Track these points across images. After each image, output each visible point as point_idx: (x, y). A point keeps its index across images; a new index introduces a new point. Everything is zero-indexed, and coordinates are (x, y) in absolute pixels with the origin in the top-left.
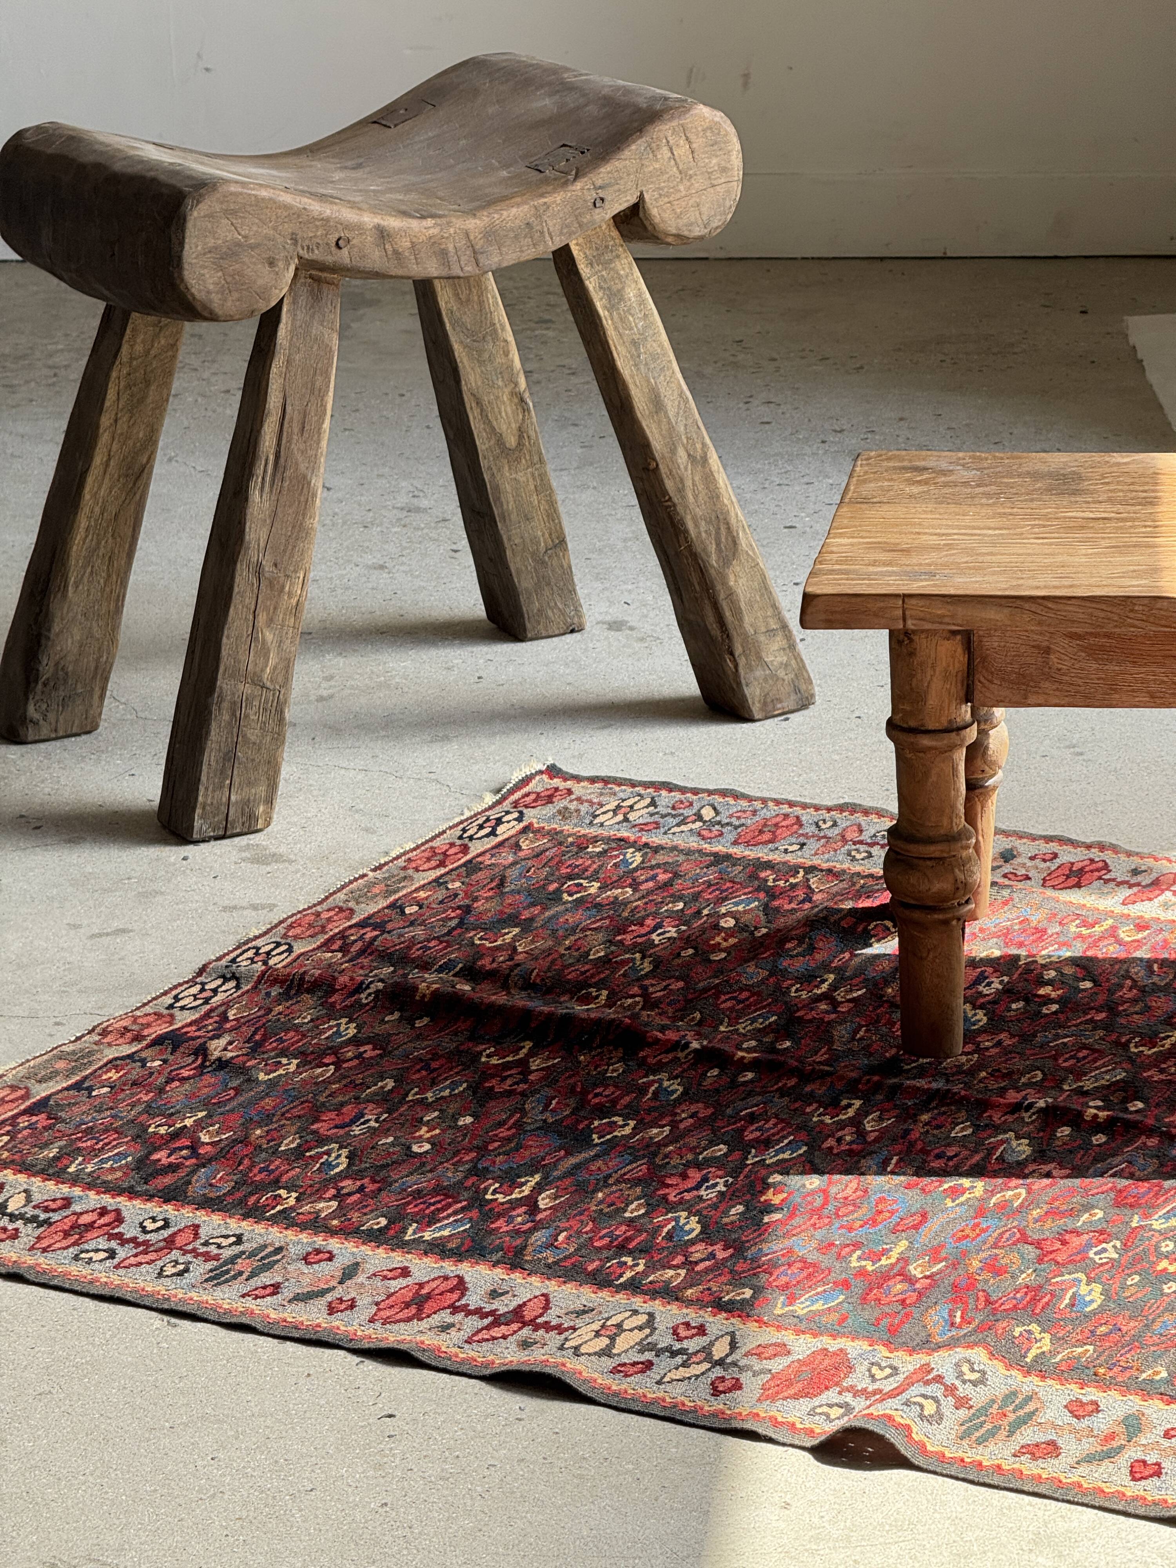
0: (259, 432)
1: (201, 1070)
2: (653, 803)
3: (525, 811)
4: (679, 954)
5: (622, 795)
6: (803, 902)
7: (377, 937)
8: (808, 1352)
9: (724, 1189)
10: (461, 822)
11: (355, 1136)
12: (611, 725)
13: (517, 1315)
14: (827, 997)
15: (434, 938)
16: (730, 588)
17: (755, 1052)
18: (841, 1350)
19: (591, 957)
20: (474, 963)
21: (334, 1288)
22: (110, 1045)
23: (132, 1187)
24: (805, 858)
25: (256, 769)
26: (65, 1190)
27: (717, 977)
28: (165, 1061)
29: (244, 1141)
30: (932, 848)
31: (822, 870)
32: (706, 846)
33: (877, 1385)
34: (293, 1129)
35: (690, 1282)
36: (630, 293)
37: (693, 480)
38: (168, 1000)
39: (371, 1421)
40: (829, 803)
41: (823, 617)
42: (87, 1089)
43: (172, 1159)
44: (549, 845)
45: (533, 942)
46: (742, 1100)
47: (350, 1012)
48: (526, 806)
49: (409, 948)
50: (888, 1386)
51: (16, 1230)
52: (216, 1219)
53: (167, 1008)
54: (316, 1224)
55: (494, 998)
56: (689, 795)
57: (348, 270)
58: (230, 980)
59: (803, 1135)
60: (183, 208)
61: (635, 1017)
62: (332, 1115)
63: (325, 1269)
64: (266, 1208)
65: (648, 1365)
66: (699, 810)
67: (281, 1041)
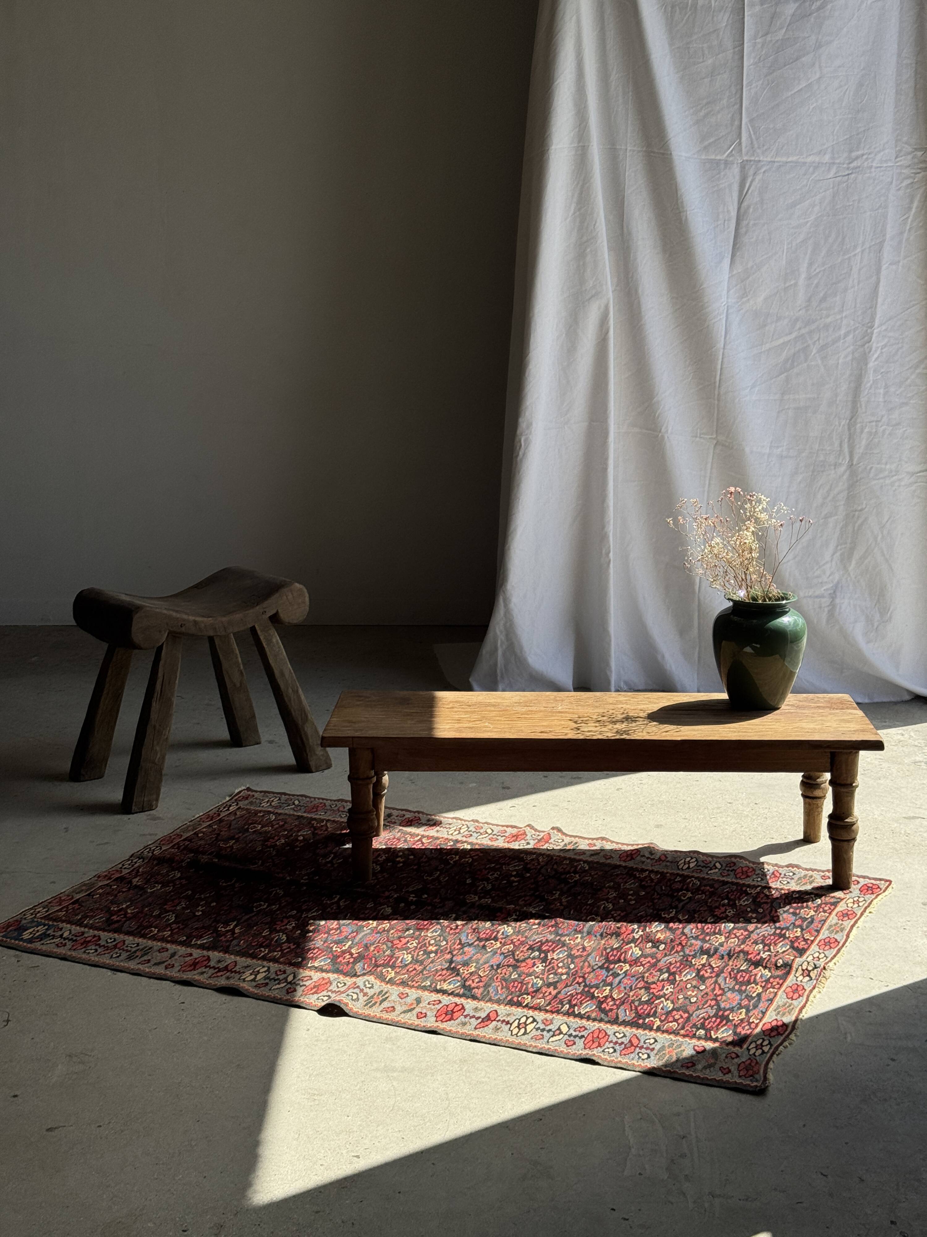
0: (155, 684)
1: (129, 889)
4: (285, 849)
5: (270, 797)
6: (325, 831)
7: (189, 844)
8: (318, 979)
9: (294, 925)
10: (218, 806)
11: (178, 910)
12: (268, 774)
13: (226, 968)
14: (331, 862)
15: (207, 844)
16: (305, 731)
17: (307, 880)
18: (328, 978)
19: (257, 850)
20: (219, 852)
21: (168, 960)
22: (100, 881)
23: (104, 928)
24: (326, 817)
25: (153, 790)
26: (82, 929)
27: (296, 856)
28: (118, 886)
29: (142, 912)
30: (362, 816)
31: (331, 821)
32: (296, 813)
33: (339, 989)
34: (158, 908)
35: (281, 956)
36: (274, 640)
37: (294, 698)
38: (120, 866)
39: (177, 1005)
40: (335, 799)
41: (327, 744)
42: (92, 896)
43: (118, 918)
44: (246, 813)
45: (239, 845)
46: (302, 896)
47: (179, 869)
48: (239, 801)
49: (199, 847)
50: (342, 989)
51: (66, 943)
52: (131, 938)
53: (120, 868)
54: (163, 940)
55: (225, 864)
56: (291, 797)
57: (184, 634)
58: (141, 859)
59: (321, 908)
60: (132, 615)
61: (269, 869)
62: (171, 903)
63: (165, 954)
64: (148, 934)
65: (267, 984)
66: (294, 802)
67: (156, 879)
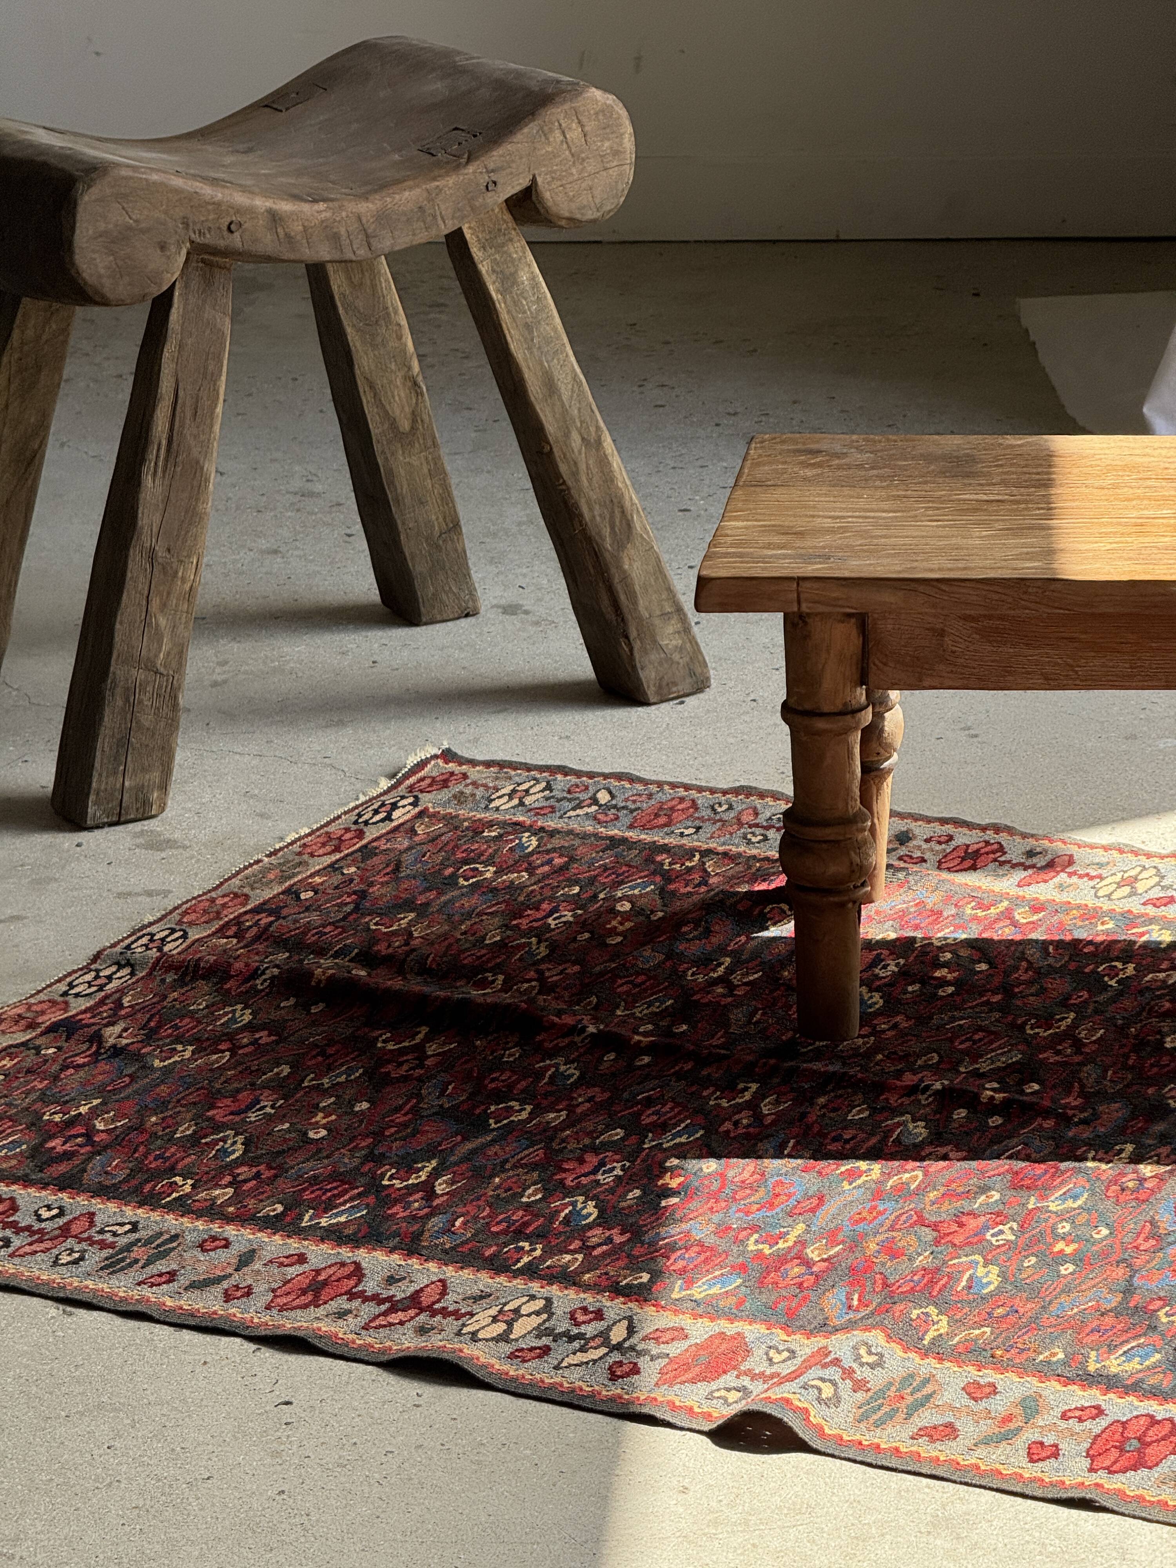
0: (152, 416)
1: (95, 1057)
3: (420, 796)
4: (575, 939)
5: (517, 779)
6: (699, 885)
7: (272, 923)
8: (706, 1337)
9: (621, 1173)
10: (356, 807)
11: (251, 1122)
12: (505, 710)
13: (414, 1301)
14: (723, 980)
15: (330, 924)
16: (625, 572)
17: (652, 1036)
18: (738, 1334)
19: (487, 942)
20: (370, 948)
21: (231, 1275)
22: (4, 1032)
23: (27, 1175)
24: (701, 841)
25: (150, 755)
27: (613, 961)
28: (59, 1049)
29: (139, 1128)
30: (828, 831)
31: (718, 854)
32: (602, 830)
33: (775, 1370)
34: (189, 1116)
35: (587, 1267)
36: (524, 277)
37: (587, 464)
38: (63, 987)
39: (268, 1408)
40: (725, 787)
41: (717, 600)
43: (67, 1147)
44: (445, 830)
45: (429, 926)
46: (638, 1084)
47: (245, 998)
48: (422, 791)
49: (305, 933)
50: (786, 1369)
52: (112, 1206)
53: (62, 995)
54: (212, 1212)
55: (389, 983)
56: (584, 779)
57: (240, 254)
58: (124, 966)
59: (700, 1119)
60: (73, 192)
61: (531, 1001)
62: (228, 1101)
63: (222, 1255)
64: (161, 1195)
65: (546, 1351)
66: (595, 794)
67: (176, 1027)
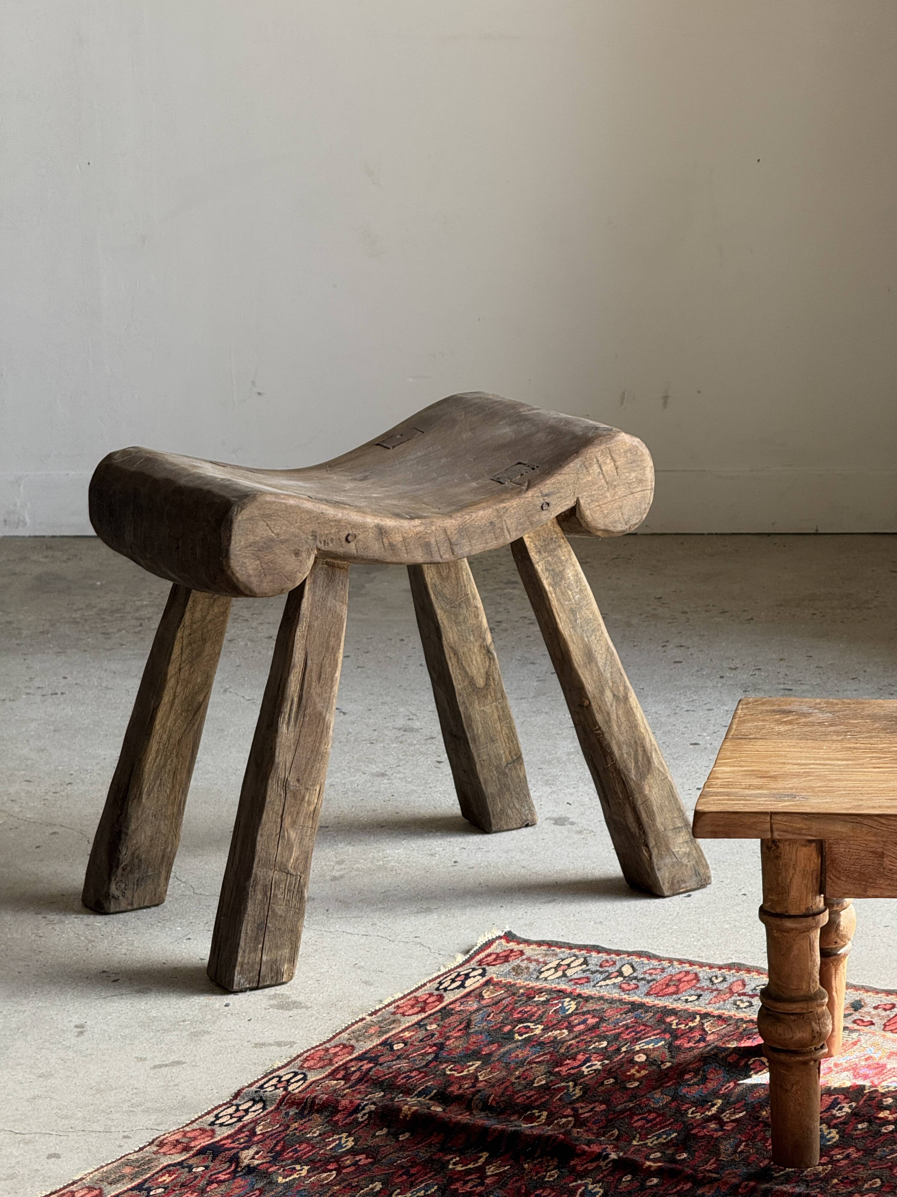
0: (286, 680)
1: (234, 1175)
2: (585, 962)
3: (487, 968)
4: (603, 1083)
5: (561, 956)
6: (699, 1041)
7: (371, 1068)
10: (438, 977)
12: (554, 900)
14: (716, 1118)
15: (415, 1069)
16: (645, 796)
17: (659, 1162)
19: (535, 1085)
20: (445, 1089)
22: (165, 1154)
24: (701, 1006)
25: (282, 936)
27: (631, 1101)
28: (207, 1167)
30: (794, 1006)
31: (714, 1016)
32: (626, 996)
36: (570, 573)
37: (617, 715)
38: (211, 1118)
40: (721, 963)
41: (710, 829)
42: (146, 1190)
44: (505, 995)
45: (491, 1072)
47: (349, 1128)
48: (488, 965)
49: (396, 1077)
53: (210, 1125)
55: (460, 1117)
56: (613, 956)
57: (355, 558)
58: (258, 1102)
60: (230, 513)
61: (567, 1133)
66: (620, 968)
67: (296, 1151)
